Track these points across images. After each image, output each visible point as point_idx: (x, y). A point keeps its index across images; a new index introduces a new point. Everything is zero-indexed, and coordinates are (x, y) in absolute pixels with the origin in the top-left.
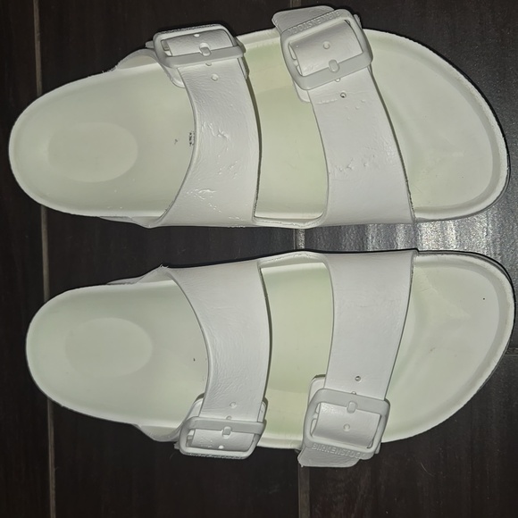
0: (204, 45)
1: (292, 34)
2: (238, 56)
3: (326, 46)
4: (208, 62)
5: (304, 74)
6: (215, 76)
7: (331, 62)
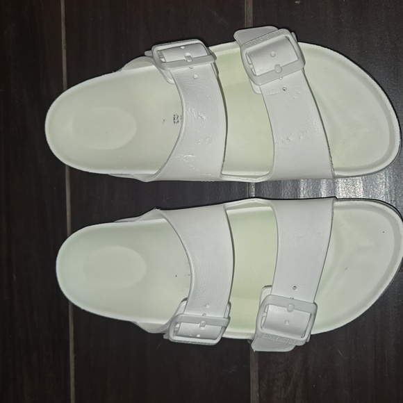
0: (188, 54)
1: (249, 46)
2: (211, 62)
3: (273, 55)
4: (191, 66)
5: (257, 74)
6: (196, 76)
7: (276, 66)
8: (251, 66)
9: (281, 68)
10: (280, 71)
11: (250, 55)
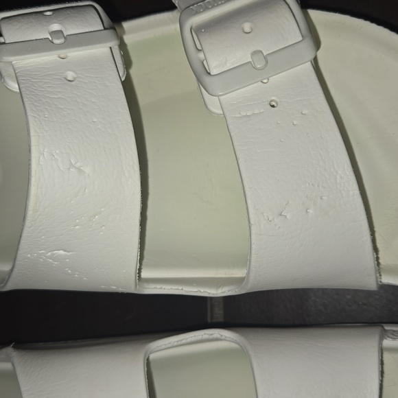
0: (55, 27)
1: (197, 13)
2: (110, 44)
3: (247, 29)
4: (63, 52)
5: (214, 72)
6: (70, 75)
7: (254, 53)
8: (201, 55)
9: (265, 58)
10: (264, 65)
11: (199, 30)
